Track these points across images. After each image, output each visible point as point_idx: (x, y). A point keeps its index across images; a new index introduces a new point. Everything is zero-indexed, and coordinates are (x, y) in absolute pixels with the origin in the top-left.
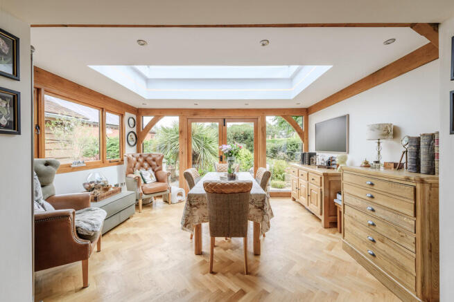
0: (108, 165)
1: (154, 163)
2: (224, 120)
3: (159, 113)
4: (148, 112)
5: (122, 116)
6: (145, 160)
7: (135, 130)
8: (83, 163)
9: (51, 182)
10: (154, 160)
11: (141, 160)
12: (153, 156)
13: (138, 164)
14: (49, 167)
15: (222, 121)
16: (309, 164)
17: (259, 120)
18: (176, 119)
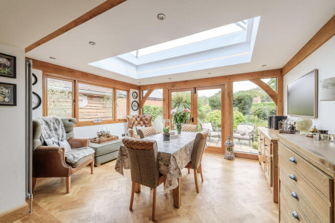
0: (118, 122)
1: (146, 122)
2: (195, 88)
3: (151, 87)
4: (145, 87)
5: (128, 91)
6: (141, 120)
7: (137, 100)
8: (101, 120)
9: (72, 131)
10: (146, 120)
11: (139, 119)
12: (146, 117)
13: (136, 122)
14: (71, 122)
15: (193, 90)
16: (277, 128)
17: (226, 86)
18: (161, 91)
